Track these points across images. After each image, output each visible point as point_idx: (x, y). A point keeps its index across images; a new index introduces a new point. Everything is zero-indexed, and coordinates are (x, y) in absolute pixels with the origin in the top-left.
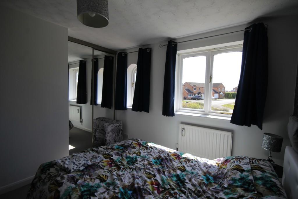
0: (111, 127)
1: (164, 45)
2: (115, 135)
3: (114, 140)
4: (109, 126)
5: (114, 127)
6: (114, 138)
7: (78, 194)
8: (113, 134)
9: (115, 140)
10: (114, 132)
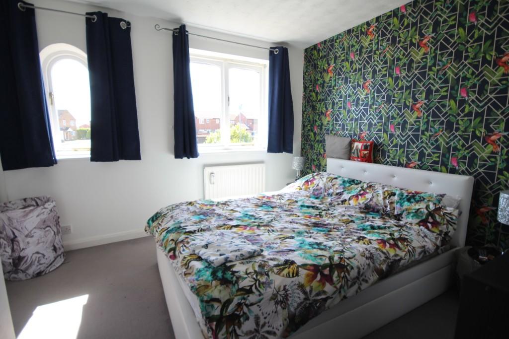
0: (38, 216)
1: (165, 29)
2: (53, 233)
3: (52, 248)
4: (31, 215)
5: (45, 213)
6: (51, 242)
7: (216, 287)
8: (45, 232)
9: (54, 246)
10: (50, 227)
